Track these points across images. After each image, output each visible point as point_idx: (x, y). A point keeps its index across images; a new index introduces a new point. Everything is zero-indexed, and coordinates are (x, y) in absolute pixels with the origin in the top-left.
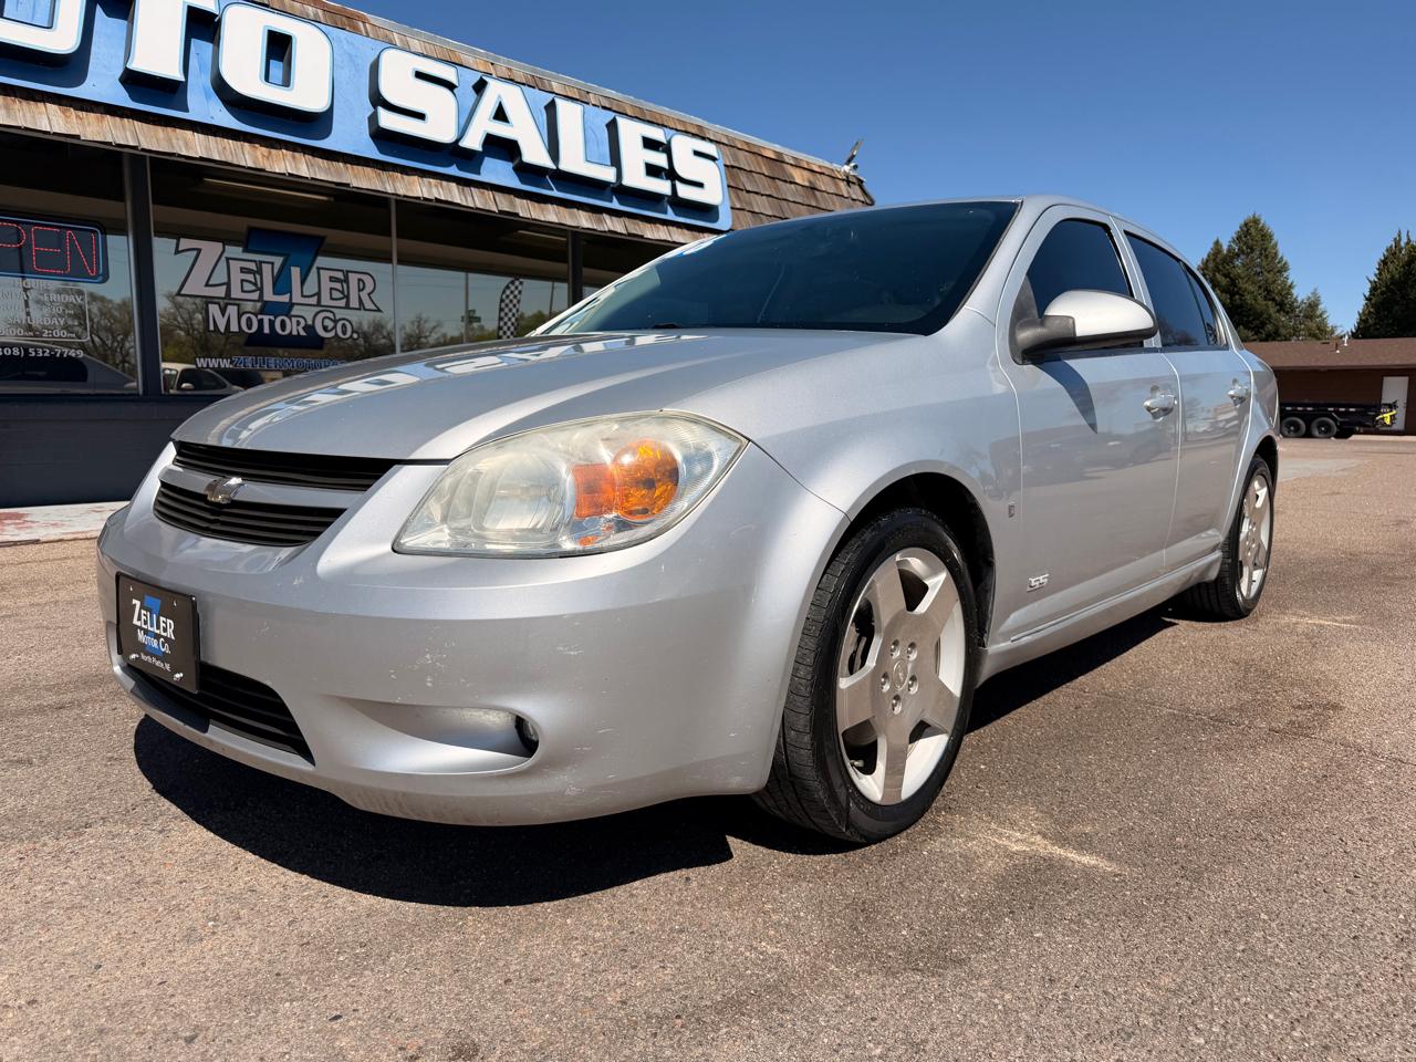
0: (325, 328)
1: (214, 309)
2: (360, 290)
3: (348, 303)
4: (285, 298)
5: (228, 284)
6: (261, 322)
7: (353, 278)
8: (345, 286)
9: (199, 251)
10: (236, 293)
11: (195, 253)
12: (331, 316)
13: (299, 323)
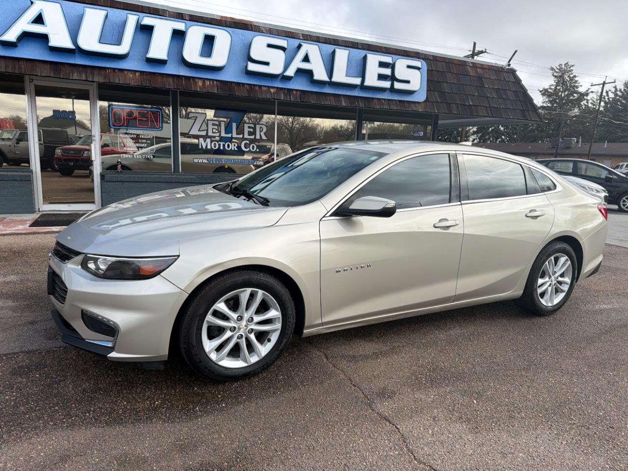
0: (245, 148)
1: (201, 140)
2: (260, 132)
3: (255, 137)
4: (230, 135)
5: (207, 130)
6: (219, 145)
8: (254, 130)
9: (197, 117)
10: (210, 134)
11: (195, 118)
12: (248, 142)
13: (235, 145)
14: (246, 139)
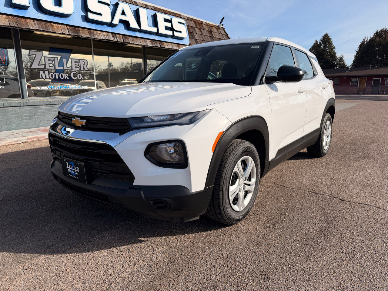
0: (74, 77)
1: (41, 72)
2: (83, 65)
3: (80, 69)
4: (62, 68)
5: (45, 64)
6: (55, 75)
7: (81, 61)
8: (79, 63)
9: (36, 55)
10: (47, 67)
11: (34, 55)
12: (76, 73)
13: (66, 75)
14: (75, 71)
